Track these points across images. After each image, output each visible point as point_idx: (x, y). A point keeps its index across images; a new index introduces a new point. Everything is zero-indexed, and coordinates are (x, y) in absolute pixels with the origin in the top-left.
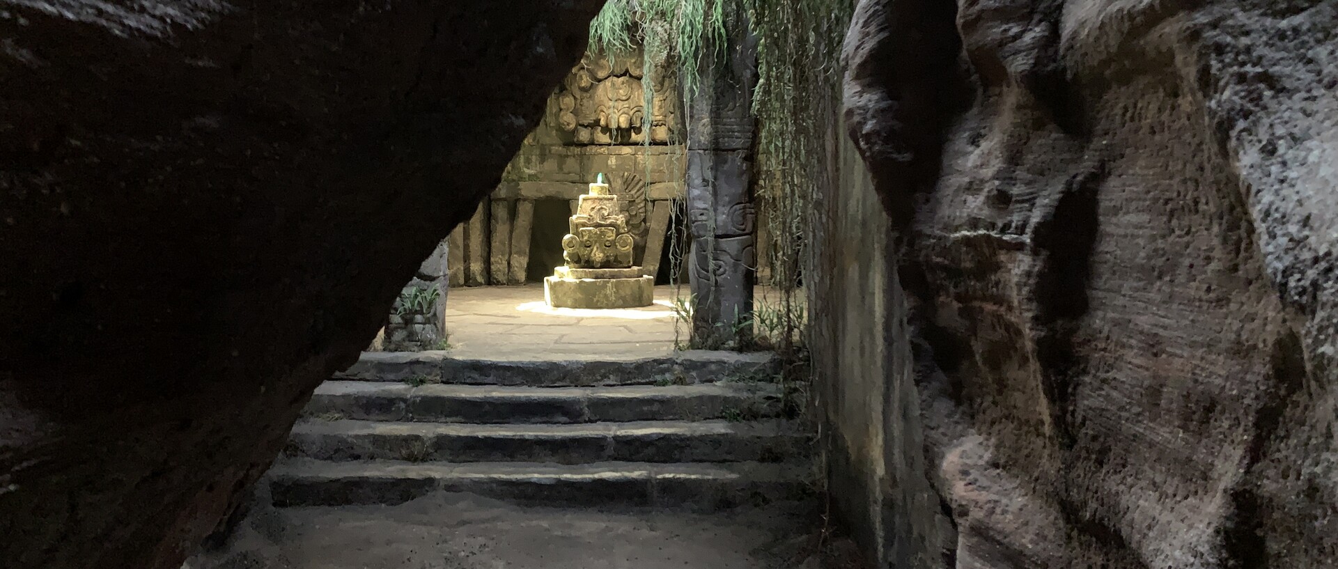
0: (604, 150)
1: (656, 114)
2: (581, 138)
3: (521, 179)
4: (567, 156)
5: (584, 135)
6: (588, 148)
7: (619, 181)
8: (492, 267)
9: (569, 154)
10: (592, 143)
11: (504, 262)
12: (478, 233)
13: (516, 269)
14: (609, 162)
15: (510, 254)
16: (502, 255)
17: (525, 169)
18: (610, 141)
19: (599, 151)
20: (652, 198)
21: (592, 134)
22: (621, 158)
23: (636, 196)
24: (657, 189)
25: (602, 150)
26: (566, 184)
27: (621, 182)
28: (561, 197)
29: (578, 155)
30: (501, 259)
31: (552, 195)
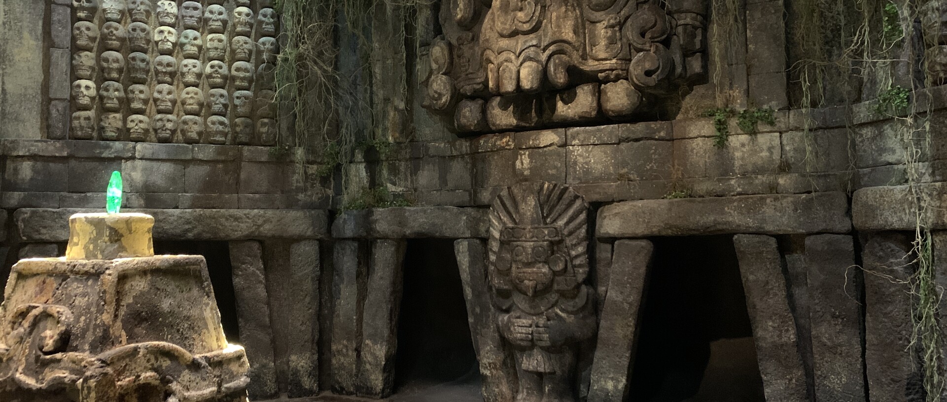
0: (507, 140)
1: (602, 55)
2: (463, 121)
4: (452, 158)
5: (469, 115)
6: (481, 140)
7: (532, 201)
9: (455, 153)
10: (486, 129)
11: (350, 353)
13: (368, 367)
14: (518, 163)
15: (360, 339)
16: (348, 340)
18: (515, 122)
19: (498, 143)
20: (605, 234)
21: (484, 111)
22: (540, 154)
23: (566, 232)
24: (616, 214)
25: (504, 140)
26: (447, 209)
27: (533, 203)
28: (437, 234)
29: (467, 154)
30: (346, 347)
31: (424, 231)
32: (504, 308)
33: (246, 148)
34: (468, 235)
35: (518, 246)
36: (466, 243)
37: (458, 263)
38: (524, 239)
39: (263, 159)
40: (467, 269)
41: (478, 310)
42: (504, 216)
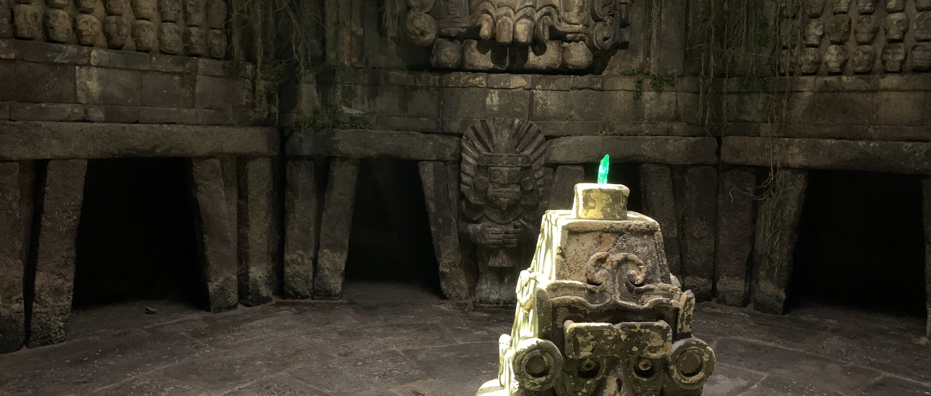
0: (480, 79)
1: (574, 20)
2: (444, 59)
3: (337, 124)
4: (415, 88)
5: (449, 53)
6: (453, 77)
7: (506, 134)
8: (287, 270)
9: (419, 84)
10: (461, 67)
11: (306, 261)
12: (263, 214)
13: (327, 272)
14: (488, 100)
15: (318, 248)
16: (304, 250)
17: (344, 108)
18: (492, 65)
19: (471, 81)
20: (554, 161)
21: (462, 52)
22: (508, 95)
23: (532, 159)
24: (563, 146)
25: (477, 79)
26: (414, 134)
27: (508, 136)
28: (404, 156)
29: (434, 86)
30: (302, 256)
31: (390, 153)
32: (475, 219)
33: (201, 60)
34: (434, 157)
35: (495, 170)
36: (431, 165)
37: (423, 182)
38: (500, 164)
39: (217, 74)
40: (432, 187)
41: (440, 221)
42: (478, 145)
